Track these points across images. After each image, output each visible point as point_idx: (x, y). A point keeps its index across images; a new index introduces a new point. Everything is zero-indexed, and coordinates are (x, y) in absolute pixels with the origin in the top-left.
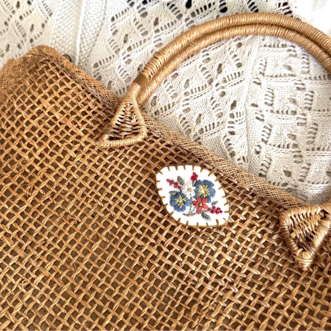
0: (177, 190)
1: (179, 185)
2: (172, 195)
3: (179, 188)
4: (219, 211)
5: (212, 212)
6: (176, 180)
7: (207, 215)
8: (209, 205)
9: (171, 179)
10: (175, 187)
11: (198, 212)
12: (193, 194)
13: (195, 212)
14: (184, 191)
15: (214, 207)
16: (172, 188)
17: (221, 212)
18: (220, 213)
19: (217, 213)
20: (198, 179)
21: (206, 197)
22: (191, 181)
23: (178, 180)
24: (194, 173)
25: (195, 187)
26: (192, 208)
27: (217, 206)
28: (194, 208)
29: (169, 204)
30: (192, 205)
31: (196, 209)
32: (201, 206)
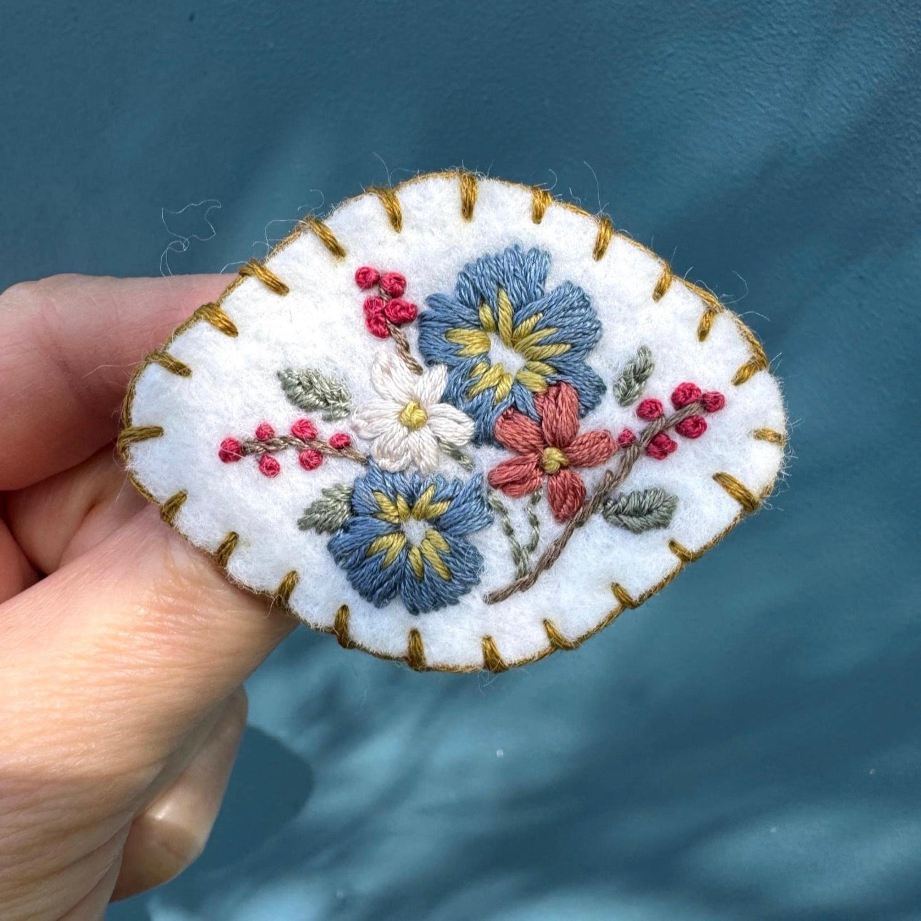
1: (327, 431)
2: (331, 533)
3: (342, 445)
4: (694, 409)
5: (659, 448)
6: (280, 415)
7: (643, 495)
9: (240, 427)
10: (310, 463)
11: (570, 516)
12: (457, 426)
13: (550, 529)
15: (649, 410)
16: (297, 482)
17: (714, 403)
18: (712, 422)
19: (693, 429)
20: (415, 295)
21: (555, 389)
22: (386, 349)
23: (293, 399)
24: (365, 278)
25: (440, 371)
26: (519, 521)
27: (660, 388)
28: (530, 508)
29: (351, 597)
30: (505, 502)
31: (543, 510)
32: (565, 464)
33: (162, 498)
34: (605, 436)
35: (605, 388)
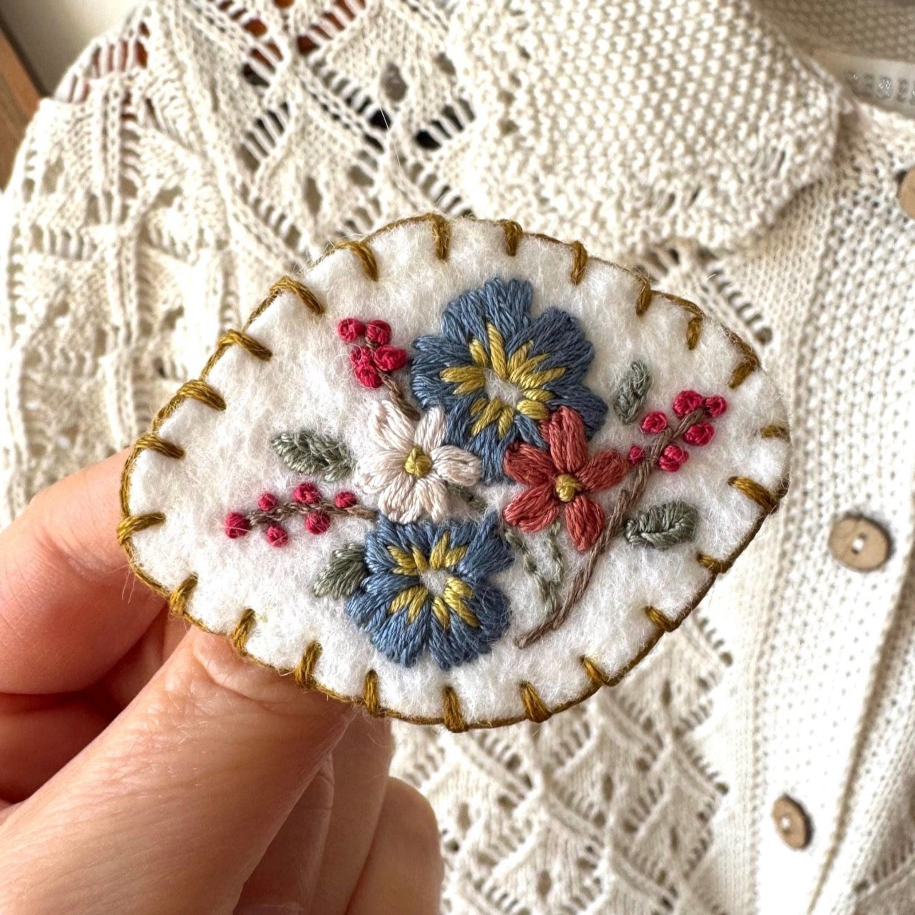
1: (330, 491)
2: (347, 595)
4: (697, 416)
11: (591, 544)
14: (397, 502)
15: (656, 421)
17: (717, 407)
20: (402, 341)
21: (557, 414)
25: (437, 416)
26: (539, 555)
27: (662, 400)
32: (579, 489)
33: (172, 586)
34: (615, 454)
35: (606, 408)
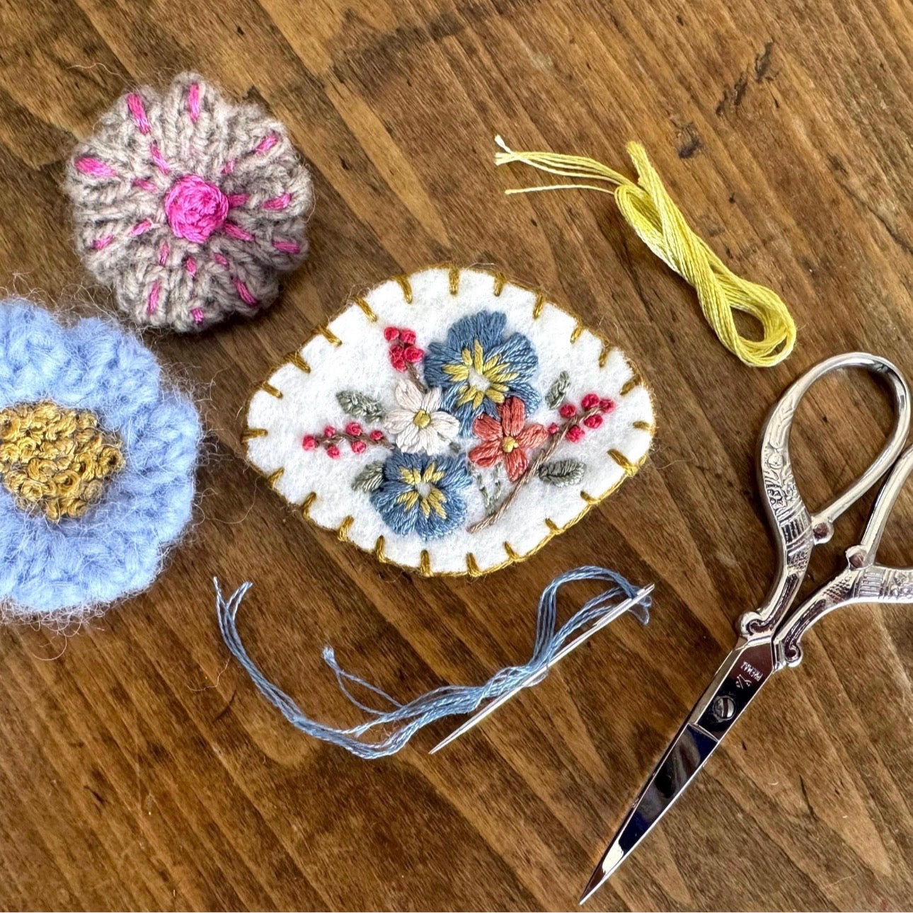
0: (376, 454)
2: (372, 491)
3: (377, 438)
4: (595, 411)
5: (573, 433)
6: (339, 421)
7: (563, 463)
8: (545, 416)
9: (314, 429)
10: (357, 448)
11: (519, 479)
12: (450, 426)
13: (507, 486)
14: (408, 441)
16: (351, 461)
17: (607, 405)
18: (606, 417)
19: (595, 422)
20: (422, 343)
21: (510, 400)
22: (403, 379)
24: (390, 332)
25: (437, 393)
26: (488, 481)
27: (573, 396)
28: (495, 475)
29: (387, 532)
30: (479, 470)
31: (503, 474)
32: (516, 447)
33: (269, 473)
35: (540, 400)
